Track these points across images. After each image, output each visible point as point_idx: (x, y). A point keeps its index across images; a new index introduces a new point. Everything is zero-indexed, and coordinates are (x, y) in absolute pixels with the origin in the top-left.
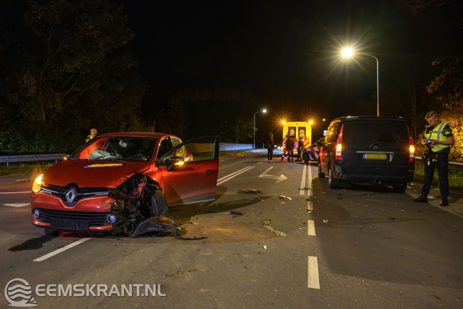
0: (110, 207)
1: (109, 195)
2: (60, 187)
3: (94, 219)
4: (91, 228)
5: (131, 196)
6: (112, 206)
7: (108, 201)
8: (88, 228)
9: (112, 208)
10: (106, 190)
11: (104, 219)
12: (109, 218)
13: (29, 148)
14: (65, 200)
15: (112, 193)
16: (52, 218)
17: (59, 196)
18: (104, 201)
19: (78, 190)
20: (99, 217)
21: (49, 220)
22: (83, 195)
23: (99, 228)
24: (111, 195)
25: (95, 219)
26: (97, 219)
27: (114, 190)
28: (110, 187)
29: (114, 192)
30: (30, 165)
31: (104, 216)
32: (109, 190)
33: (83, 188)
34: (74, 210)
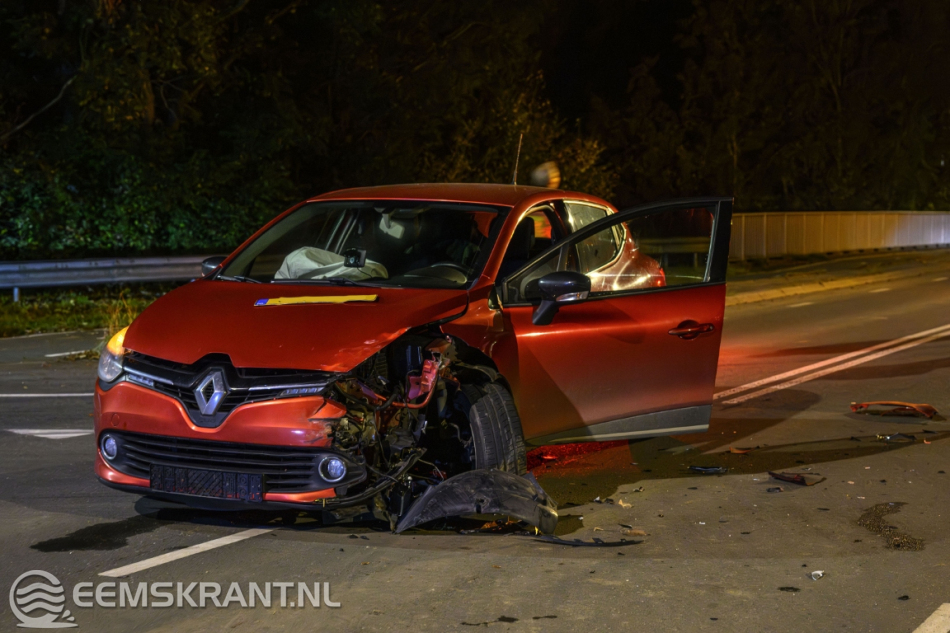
0: (328, 430)
1: (324, 394)
2: (178, 365)
3: (278, 468)
4: (269, 495)
5: (401, 401)
6: (333, 428)
7: (322, 414)
8: (262, 495)
9: (332, 435)
10: (315, 376)
11: (309, 468)
12: (325, 467)
13: (95, 232)
14: (192, 406)
15: (335, 389)
16: (153, 462)
17: (177, 394)
18: (309, 413)
19: (232, 376)
20: (295, 464)
21: (147, 469)
22: (247, 392)
23: (294, 497)
24: (334, 395)
25: (283, 468)
26: (289, 468)
27: (342, 380)
28: (328, 368)
29: (344, 387)
30: (97, 299)
31: (310, 459)
32: (325, 379)
33: (249, 371)
34: (216, 438)
